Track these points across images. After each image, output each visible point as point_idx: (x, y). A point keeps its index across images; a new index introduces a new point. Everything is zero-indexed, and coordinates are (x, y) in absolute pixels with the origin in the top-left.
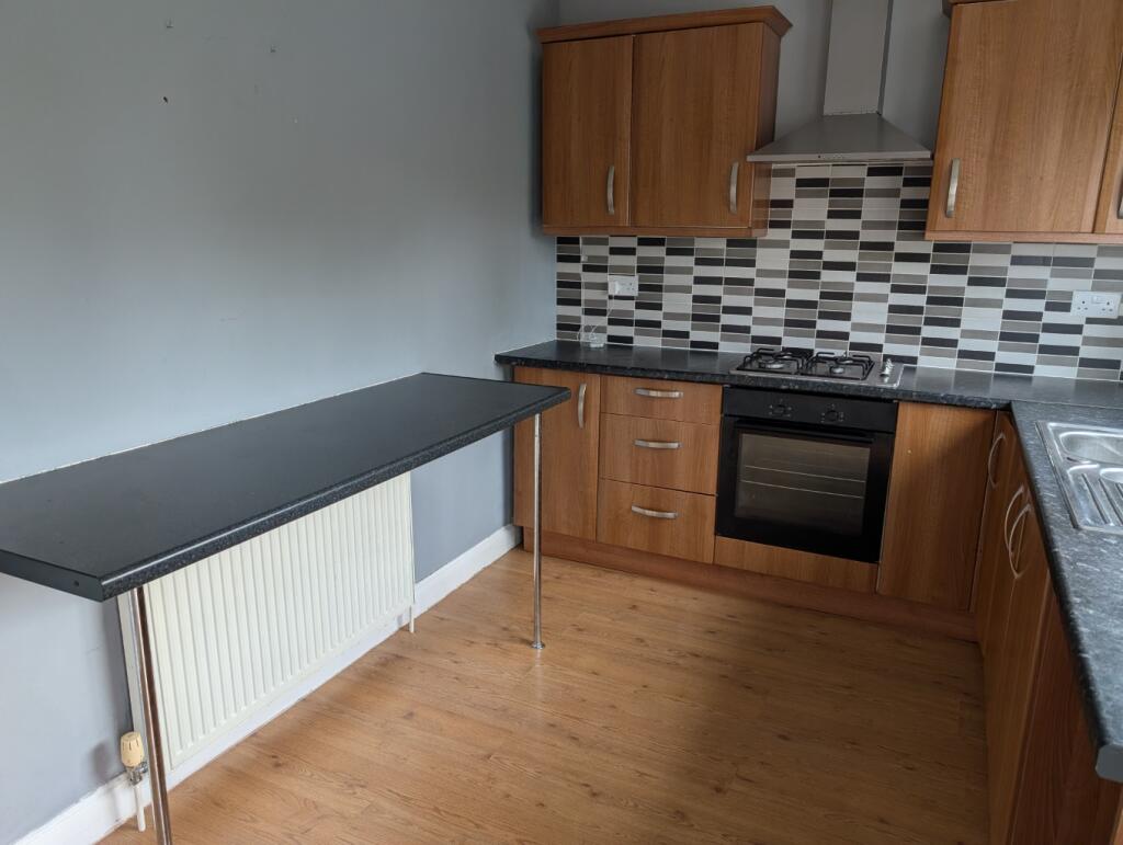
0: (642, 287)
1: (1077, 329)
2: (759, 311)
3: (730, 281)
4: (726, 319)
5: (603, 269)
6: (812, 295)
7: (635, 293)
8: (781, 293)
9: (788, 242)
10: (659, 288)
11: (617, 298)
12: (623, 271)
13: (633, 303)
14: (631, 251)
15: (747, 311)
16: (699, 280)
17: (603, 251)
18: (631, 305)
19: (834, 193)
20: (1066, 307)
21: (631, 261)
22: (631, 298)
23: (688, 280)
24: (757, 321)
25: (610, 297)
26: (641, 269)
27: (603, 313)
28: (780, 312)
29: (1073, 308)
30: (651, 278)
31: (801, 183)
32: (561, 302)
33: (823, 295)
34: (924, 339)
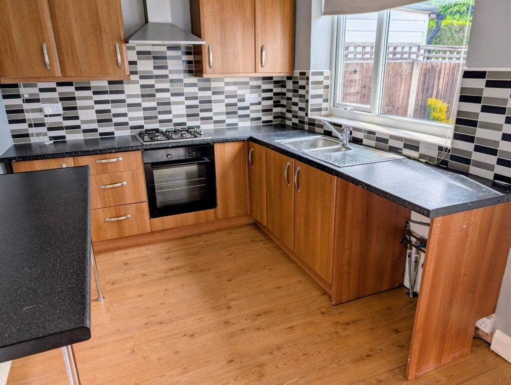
0: (65, 109)
1: (248, 108)
2: (130, 114)
3: (113, 102)
4: (115, 120)
5: (38, 101)
6: (154, 104)
7: (61, 112)
8: (139, 105)
9: (138, 81)
10: (75, 108)
11: (50, 116)
12: (51, 101)
13: (61, 117)
14: (54, 90)
15: (125, 115)
16: (97, 102)
17: (35, 91)
18: (60, 119)
19: (155, 58)
20: (243, 100)
21: (55, 95)
22: (60, 115)
23: (91, 103)
24: (131, 119)
25: (46, 116)
26: (61, 99)
27: (43, 125)
28: (141, 114)
29: (246, 100)
30: (69, 104)
31: (139, 53)
32: (11, 122)
33: (158, 104)
34: (201, 118)
